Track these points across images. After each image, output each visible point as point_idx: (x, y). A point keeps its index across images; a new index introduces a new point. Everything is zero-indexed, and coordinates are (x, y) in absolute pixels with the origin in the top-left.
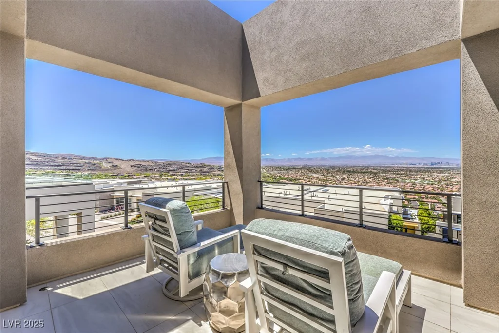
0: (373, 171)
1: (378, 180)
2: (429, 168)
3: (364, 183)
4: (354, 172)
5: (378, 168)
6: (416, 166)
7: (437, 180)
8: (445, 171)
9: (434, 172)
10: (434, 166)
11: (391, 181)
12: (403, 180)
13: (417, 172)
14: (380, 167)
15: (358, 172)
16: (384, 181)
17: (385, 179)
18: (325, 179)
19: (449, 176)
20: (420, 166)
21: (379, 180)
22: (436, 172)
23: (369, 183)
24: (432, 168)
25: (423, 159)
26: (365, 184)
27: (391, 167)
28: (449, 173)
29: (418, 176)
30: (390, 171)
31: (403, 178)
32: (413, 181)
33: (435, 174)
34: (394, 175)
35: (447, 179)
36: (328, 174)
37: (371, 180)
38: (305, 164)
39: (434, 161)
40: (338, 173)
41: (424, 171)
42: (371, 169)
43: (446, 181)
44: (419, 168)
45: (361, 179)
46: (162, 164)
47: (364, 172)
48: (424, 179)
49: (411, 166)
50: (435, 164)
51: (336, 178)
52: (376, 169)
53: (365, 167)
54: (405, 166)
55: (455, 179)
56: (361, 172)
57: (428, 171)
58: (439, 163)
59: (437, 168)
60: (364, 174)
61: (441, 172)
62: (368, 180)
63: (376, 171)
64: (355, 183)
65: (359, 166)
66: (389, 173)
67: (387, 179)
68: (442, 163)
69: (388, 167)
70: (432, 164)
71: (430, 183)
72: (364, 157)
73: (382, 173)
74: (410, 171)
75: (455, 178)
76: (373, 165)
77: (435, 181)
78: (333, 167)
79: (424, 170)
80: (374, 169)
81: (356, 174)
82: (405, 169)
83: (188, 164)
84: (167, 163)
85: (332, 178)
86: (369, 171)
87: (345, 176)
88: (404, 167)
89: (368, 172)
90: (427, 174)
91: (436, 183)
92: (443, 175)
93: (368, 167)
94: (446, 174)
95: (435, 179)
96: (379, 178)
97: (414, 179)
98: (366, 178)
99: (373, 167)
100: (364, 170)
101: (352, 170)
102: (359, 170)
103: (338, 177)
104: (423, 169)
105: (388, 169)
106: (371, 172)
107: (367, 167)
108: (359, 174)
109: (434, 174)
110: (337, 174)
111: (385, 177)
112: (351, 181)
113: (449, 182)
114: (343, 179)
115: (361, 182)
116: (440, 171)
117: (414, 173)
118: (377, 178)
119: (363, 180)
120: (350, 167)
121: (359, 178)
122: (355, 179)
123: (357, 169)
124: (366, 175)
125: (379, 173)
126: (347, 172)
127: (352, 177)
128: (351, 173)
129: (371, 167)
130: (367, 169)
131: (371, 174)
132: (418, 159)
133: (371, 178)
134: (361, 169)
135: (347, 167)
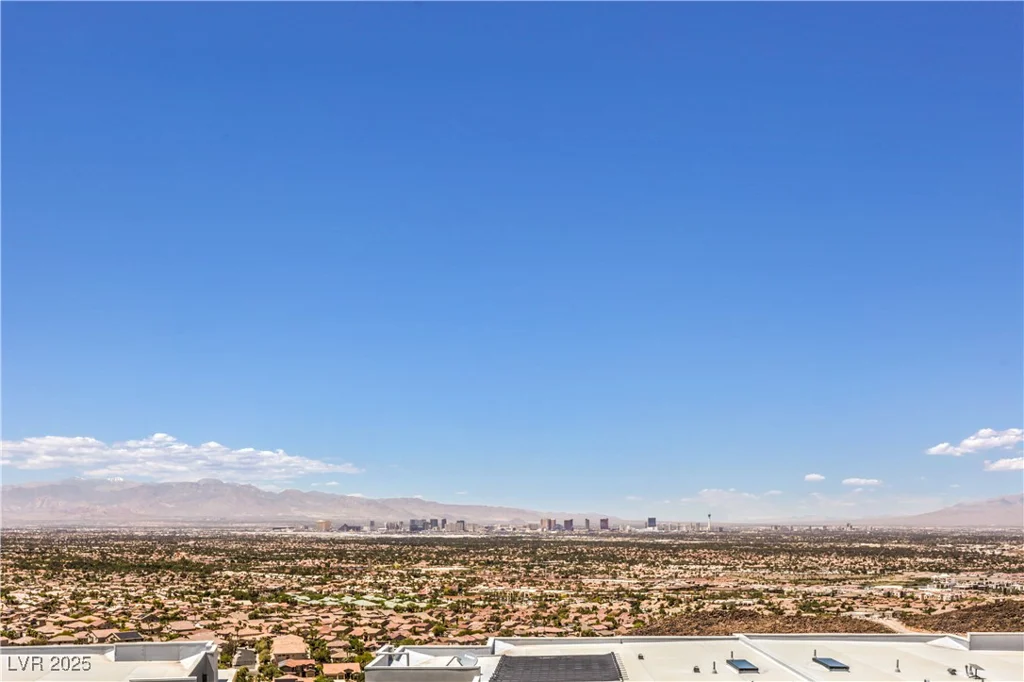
0: (196, 559)
1: (216, 604)
2: (405, 542)
3: (153, 619)
4: (105, 566)
5: (219, 545)
6: (361, 535)
7: (426, 590)
8: (452, 553)
9: (418, 561)
10: (421, 535)
11: (269, 605)
12: (312, 596)
13: (364, 560)
14: (226, 539)
15: (129, 568)
16: (237, 608)
17: (242, 597)
19: (463, 574)
20: (375, 535)
21: (220, 600)
22: (427, 559)
23: (175, 618)
24: (413, 542)
25: (383, 505)
26: (157, 625)
27: (270, 539)
28: (464, 563)
29: (368, 579)
30: (264, 557)
31: (313, 589)
32: (347, 599)
33: (423, 567)
34: (281, 577)
35: (456, 587)
37: (183, 605)
39: (421, 515)
40: (24, 574)
41: (388, 557)
42: (187, 549)
43: (452, 593)
45: (137, 599)
47: (155, 567)
48: (384, 587)
49: (343, 535)
50: (425, 525)
52: (209, 551)
53: (161, 540)
54: (324, 535)
55: (481, 587)
56: (141, 568)
57: (403, 557)
58: (434, 522)
59: (430, 542)
60: (154, 576)
61: (442, 559)
62: (168, 603)
63: (209, 560)
64: (110, 625)
65: (131, 538)
66: (263, 565)
67: (253, 596)
68: (444, 521)
69: (259, 539)
70: (414, 528)
71: (405, 604)
72: (156, 491)
73: (232, 568)
74: (341, 555)
75: (481, 581)
76: (194, 532)
77: (422, 598)
79: (389, 552)
80: (197, 553)
81: (115, 576)
82: (322, 546)
86: (176, 558)
87: (61, 590)
88: (319, 541)
89: (169, 566)
90: (396, 569)
91: (423, 605)
92: (446, 569)
93: (171, 542)
94: (456, 567)
95: (421, 587)
96: (219, 593)
97: (353, 593)
98: (161, 594)
99: (197, 539)
100: (155, 557)
101: (96, 557)
102: (130, 557)
103: (19, 596)
104: (385, 547)
105: (259, 548)
106: (185, 567)
107: (170, 539)
108: (128, 578)
109: (418, 566)
110: (17, 580)
111: (245, 585)
112: (89, 612)
113: (462, 598)
114: (50, 607)
115: (137, 615)
116: (439, 554)
117: (352, 565)
118: (212, 591)
119: (148, 607)
120: (87, 542)
121: (128, 597)
122: (110, 604)
123: (122, 552)
124: (163, 579)
125: (221, 570)
126: (70, 566)
127: (93, 595)
128: (91, 573)
129: (188, 539)
130: (168, 553)
131: (184, 576)
132: (370, 503)
133: (183, 594)
134: (142, 552)
135: (72, 541)
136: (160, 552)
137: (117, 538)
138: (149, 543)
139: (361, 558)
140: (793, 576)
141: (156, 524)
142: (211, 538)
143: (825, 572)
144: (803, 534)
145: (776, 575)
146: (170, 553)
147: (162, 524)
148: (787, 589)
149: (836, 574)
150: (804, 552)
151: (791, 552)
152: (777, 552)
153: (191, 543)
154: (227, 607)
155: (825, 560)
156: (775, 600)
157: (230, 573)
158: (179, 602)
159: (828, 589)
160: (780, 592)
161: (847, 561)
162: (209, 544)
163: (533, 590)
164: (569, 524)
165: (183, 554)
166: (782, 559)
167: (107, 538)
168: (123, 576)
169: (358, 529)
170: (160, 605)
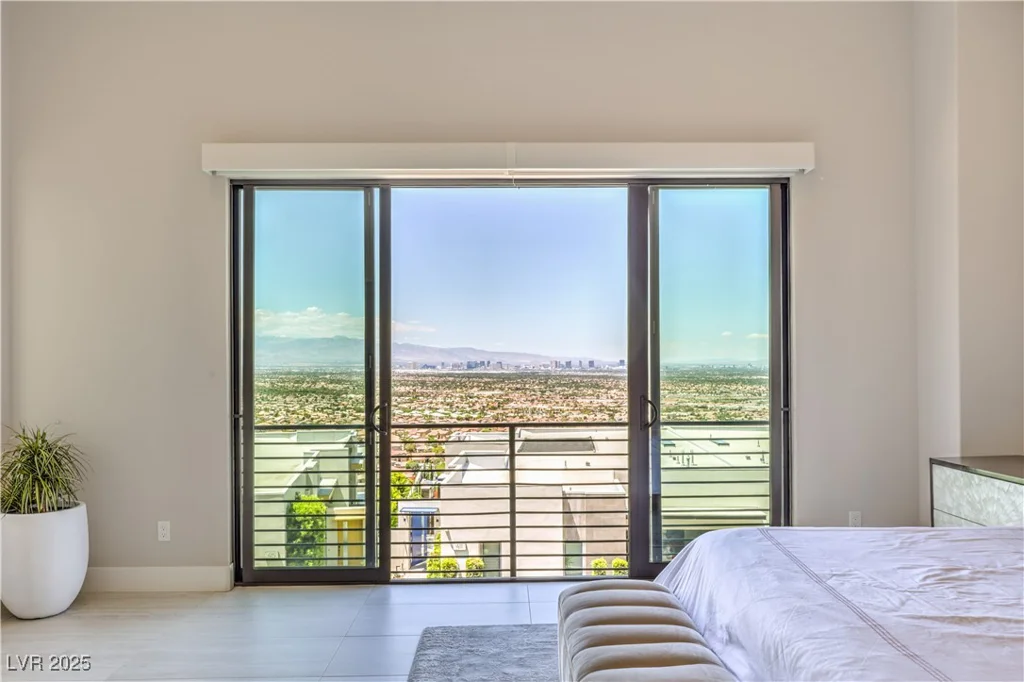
0: (331, 386)
1: (344, 416)
2: (464, 376)
5: (344, 377)
6: (436, 372)
7: (477, 406)
8: (494, 383)
9: (472, 387)
10: (474, 371)
12: (405, 410)
13: (438, 388)
15: (288, 393)
19: (501, 396)
20: (445, 371)
21: (347, 413)
22: (478, 386)
24: (469, 376)
25: (450, 352)
28: (502, 389)
29: (440, 399)
31: (405, 406)
32: (427, 412)
33: (475, 391)
35: (496, 405)
39: (474, 358)
41: (453, 385)
42: (325, 380)
43: (494, 408)
44: (440, 376)
45: (294, 413)
47: (305, 392)
48: (451, 405)
49: (424, 371)
50: (476, 365)
52: (339, 382)
53: (309, 375)
54: (412, 371)
55: (512, 404)
56: (294, 392)
57: (463, 386)
58: (482, 363)
59: (480, 376)
60: (304, 398)
61: (487, 386)
62: (313, 415)
63: (339, 387)
65: (289, 373)
68: (489, 363)
70: (470, 367)
71: (464, 416)
72: (307, 344)
73: (354, 393)
74: (423, 384)
75: (512, 401)
76: (330, 370)
77: (474, 411)
79: (453, 382)
80: (331, 383)
81: (280, 397)
82: (411, 378)
86: (318, 386)
88: (409, 375)
89: (314, 391)
90: (458, 393)
91: (475, 416)
92: (490, 393)
93: (315, 376)
94: (496, 392)
95: (474, 405)
96: (346, 408)
97: (430, 408)
99: (331, 374)
100: (305, 385)
102: (290, 385)
104: (451, 379)
106: (324, 392)
107: (315, 374)
108: (288, 399)
109: (472, 391)
113: (500, 411)
116: (486, 383)
117: (430, 390)
118: (341, 407)
119: (301, 417)
121: (288, 411)
122: (277, 415)
123: (284, 382)
124: (310, 400)
125: (347, 393)
127: (266, 410)
128: (265, 396)
129: (326, 374)
130: (313, 383)
131: (323, 398)
132: (441, 351)
133: (322, 409)
134: (297, 382)
136: (308, 383)
137: (281, 374)
138: (301, 377)
139: (436, 386)
140: (713, 397)
141: (306, 365)
142: (340, 374)
143: (735, 395)
144: (720, 370)
145: (703, 397)
146: (314, 383)
147: (309, 365)
148: (709, 406)
149: (740, 396)
150: (721, 381)
151: (712, 382)
152: (703, 382)
153: (328, 376)
154: (351, 417)
155: (734, 387)
156: (702, 413)
157: (352, 396)
158: (320, 414)
159: (737, 406)
160: (704, 408)
161: (749, 387)
162: (339, 377)
163: (546, 407)
164: (569, 364)
165: (323, 383)
166: (707, 386)
167: (275, 374)
168: (285, 398)
169: (434, 367)
170: (308, 416)
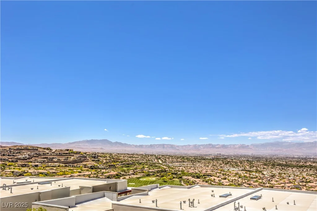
0: (314, 165)
3: (303, 182)
4: (287, 166)
15: (293, 166)
18: (248, 175)
23: (309, 182)
26: (304, 184)
36: (251, 167)
37: (312, 178)
38: (219, 153)
40: (265, 167)
42: (311, 161)
45: (297, 176)
46: (8, 149)
47: (302, 167)
51: (263, 174)
53: (302, 159)
60: (301, 169)
62: (307, 177)
64: (290, 182)
65: (294, 158)
72: (300, 145)
76: (313, 157)
78: (258, 159)
80: (314, 163)
81: (290, 168)
83: (48, 149)
84: (15, 148)
85: (257, 174)
86: (308, 164)
87: (276, 172)
89: (306, 167)
93: (306, 159)
98: (304, 174)
99: (313, 159)
100: (301, 164)
101: (284, 163)
102: (294, 163)
103: (265, 173)
106: (311, 167)
107: (305, 159)
108: (294, 169)
110: (264, 168)
112: (284, 178)
114: (273, 176)
115: (298, 180)
119: (301, 178)
120: (281, 159)
121: (295, 175)
122: (289, 176)
123: (291, 162)
124: (304, 170)
126: (278, 165)
127: (284, 174)
128: (283, 167)
129: (311, 159)
130: (305, 162)
131: (311, 170)
133: (311, 175)
134: (297, 162)
135: (277, 158)
136: (303, 162)
137: (290, 158)
138: (299, 159)
146: (306, 163)
147: (302, 154)
153: (312, 160)
158: (310, 177)
165: (310, 163)
167: (287, 158)
168: (292, 169)
170: (304, 178)
